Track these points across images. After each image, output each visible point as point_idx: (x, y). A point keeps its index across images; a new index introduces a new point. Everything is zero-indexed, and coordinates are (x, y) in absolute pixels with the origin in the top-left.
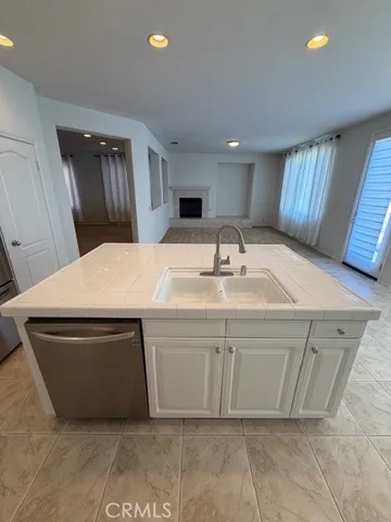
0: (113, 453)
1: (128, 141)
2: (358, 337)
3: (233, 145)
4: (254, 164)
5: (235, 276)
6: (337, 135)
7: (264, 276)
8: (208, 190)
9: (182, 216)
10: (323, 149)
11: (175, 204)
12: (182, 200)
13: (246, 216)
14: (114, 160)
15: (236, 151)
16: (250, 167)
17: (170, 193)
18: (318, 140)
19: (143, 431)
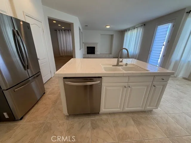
0: (90, 124)
1: (73, 24)
2: (167, 81)
3: (108, 27)
4: (113, 35)
5: (124, 66)
6: (144, 25)
7: (133, 66)
8: (97, 44)
9: (88, 53)
10: (139, 29)
11: (85, 49)
12: (88, 47)
13: (111, 53)
14: (62, 32)
15: (108, 29)
16: (112, 36)
17: (83, 44)
18: (137, 26)
19: (97, 117)
